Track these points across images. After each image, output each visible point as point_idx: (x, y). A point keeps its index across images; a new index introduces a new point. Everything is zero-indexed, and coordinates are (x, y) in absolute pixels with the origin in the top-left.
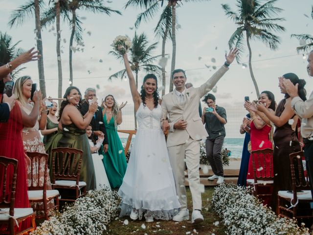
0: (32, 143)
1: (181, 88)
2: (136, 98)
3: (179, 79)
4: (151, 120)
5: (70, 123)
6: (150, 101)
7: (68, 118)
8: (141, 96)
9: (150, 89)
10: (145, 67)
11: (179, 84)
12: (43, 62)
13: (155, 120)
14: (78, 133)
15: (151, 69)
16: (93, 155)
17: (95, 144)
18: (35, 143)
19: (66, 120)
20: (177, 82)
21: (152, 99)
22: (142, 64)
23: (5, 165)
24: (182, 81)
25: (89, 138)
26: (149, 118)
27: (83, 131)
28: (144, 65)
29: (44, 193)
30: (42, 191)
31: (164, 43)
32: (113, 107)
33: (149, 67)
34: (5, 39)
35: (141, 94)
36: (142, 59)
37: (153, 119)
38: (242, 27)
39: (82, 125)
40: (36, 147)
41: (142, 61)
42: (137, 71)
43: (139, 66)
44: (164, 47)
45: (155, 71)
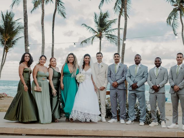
3: (99, 57)
9: (87, 61)
10: (107, 36)
12: (27, 31)
15: (111, 38)
22: (105, 33)
28: (106, 34)
31: (120, 17)
33: (110, 36)
36: (105, 30)
38: (177, 8)
42: (101, 38)
43: (102, 35)
44: (120, 21)
45: (113, 39)
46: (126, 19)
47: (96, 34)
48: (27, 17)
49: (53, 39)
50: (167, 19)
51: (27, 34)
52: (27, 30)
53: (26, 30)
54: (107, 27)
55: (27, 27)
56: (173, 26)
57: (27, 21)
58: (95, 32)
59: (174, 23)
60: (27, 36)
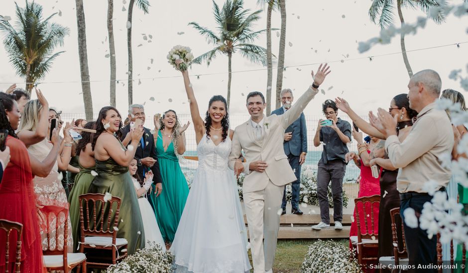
0: (50, 190)
1: (257, 117)
2: (198, 126)
3: (255, 106)
4: (215, 158)
5: (107, 158)
6: (217, 132)
7: (105, 152)
8: (206, 124)
9: (218, 114)
10: (243, 47)
11: (254, 112)
12: (85, 47)
13: (220, 158)
14: (117, 171)
15: (252, 51)
16: (140, 200)
17: (142, 184)
18: (53, 189)
19: (101, 154)
20: (252, 109)
21: (220, 130)
22: (238, 42)
23: (7, 230)
24: (258, 109)
25: (134, 176)
26: (212, 155)
27: (124, 169)
28: (240, 45)
29: (64, 258)
30: (61, 256)
31: (270, 9)
32: (173, 128)
33: (249, 48)
34: (32, 9)
35: (205, 122)
36: (237, 35)
37: (218, 157)
39: (124, 161)
40: (55, 194)
41: (238, 38)
42: (231, 53)
43: (233, 46)
44: (270, 18)
45: (257, 53)
46: (284, 16)
47: (220, 44)
48: (84, 18)
49: (129, 59)
50: (370, 9)
51: (84, 52)
52: (84, 45)
53: (82, 44)
54: (241, 29)
55: (84, 39)
56: (383, 24)
57: (85, 26)
58: (218, 40)
59: (384, 18)
60: (85, 56)
